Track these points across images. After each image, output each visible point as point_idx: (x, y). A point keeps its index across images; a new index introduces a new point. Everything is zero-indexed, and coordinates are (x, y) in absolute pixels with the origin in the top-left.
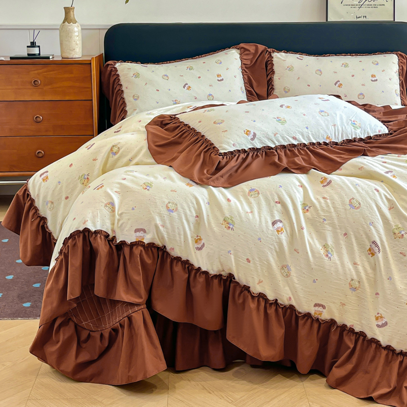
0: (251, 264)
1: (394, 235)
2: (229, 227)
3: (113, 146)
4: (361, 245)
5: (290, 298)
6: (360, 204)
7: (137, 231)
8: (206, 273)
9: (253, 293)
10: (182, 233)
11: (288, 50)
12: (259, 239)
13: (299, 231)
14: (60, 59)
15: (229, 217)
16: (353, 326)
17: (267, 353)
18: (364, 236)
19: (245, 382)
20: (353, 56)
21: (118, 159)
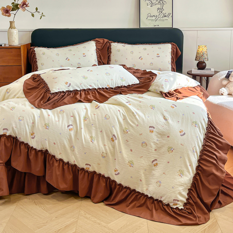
0: (56, 145)
1: (124, 132)
2: (47, 128)
3: (8, 89)
4: (108, 136)
5: (75, 161)
6: (109, 117)
7: (4, 129)
8: (35, 149)
9: (57, 159)
10: (25, 131)
11: (119, 42)
12: (60, 134)
13: (80, 130)
14: (8, 46)
15: (47, 123)
16: (104, 174)
17: (63, 186)
18: (109, 132)
19: (55, 200)
20: (150, 44)
21: (10, 95)
